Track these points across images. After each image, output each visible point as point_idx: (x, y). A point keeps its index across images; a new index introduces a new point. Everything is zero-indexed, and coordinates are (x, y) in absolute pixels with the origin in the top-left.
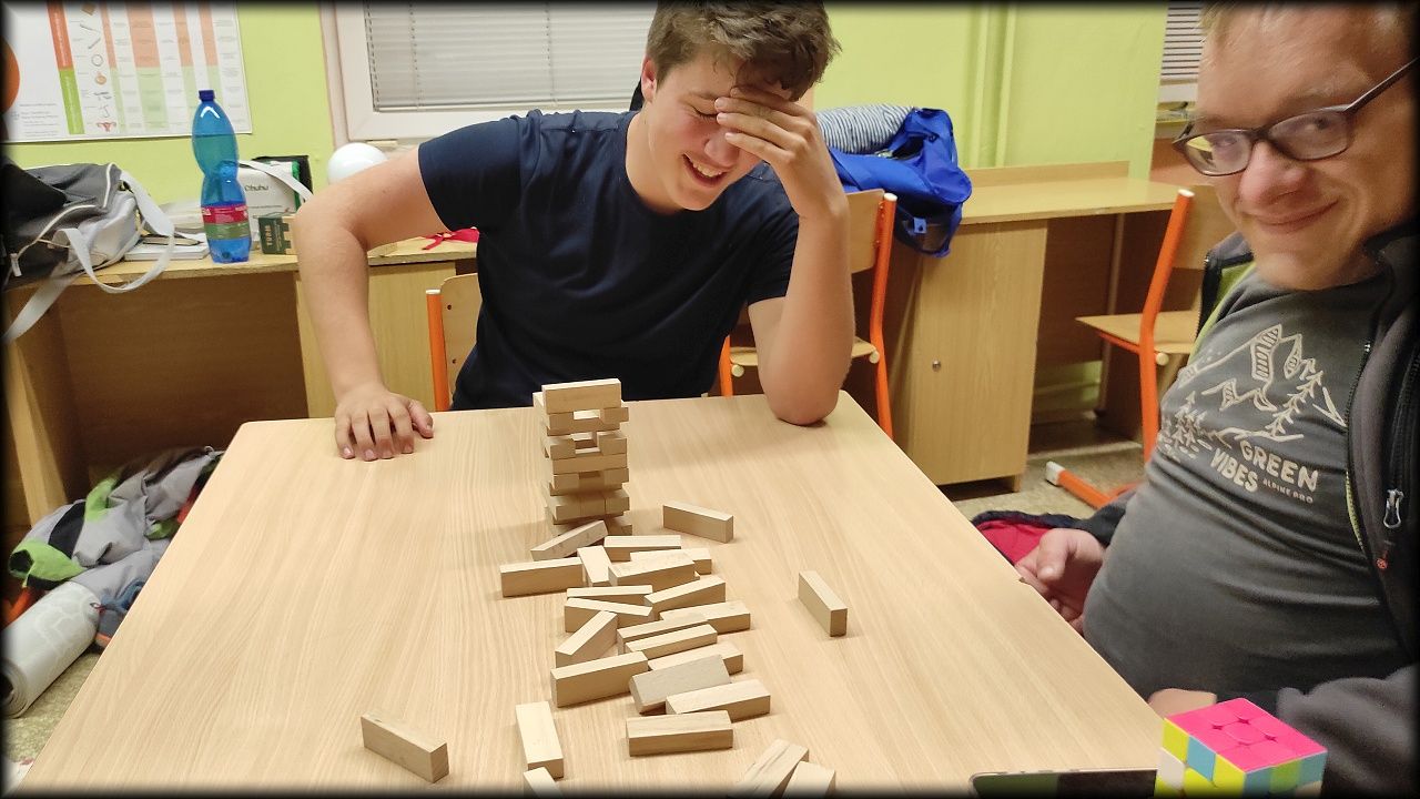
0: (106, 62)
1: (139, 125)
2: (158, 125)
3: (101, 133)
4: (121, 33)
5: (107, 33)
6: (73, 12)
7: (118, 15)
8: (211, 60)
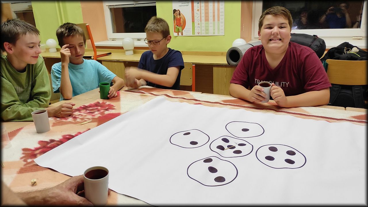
0: (200, 21)
1: (204, 33)
2: (207, 33)
3: (197, 35)
4: (203, 15)
5: (201, 15)
6: (195, 11)
7: (203, 11)
8: (219, 20)
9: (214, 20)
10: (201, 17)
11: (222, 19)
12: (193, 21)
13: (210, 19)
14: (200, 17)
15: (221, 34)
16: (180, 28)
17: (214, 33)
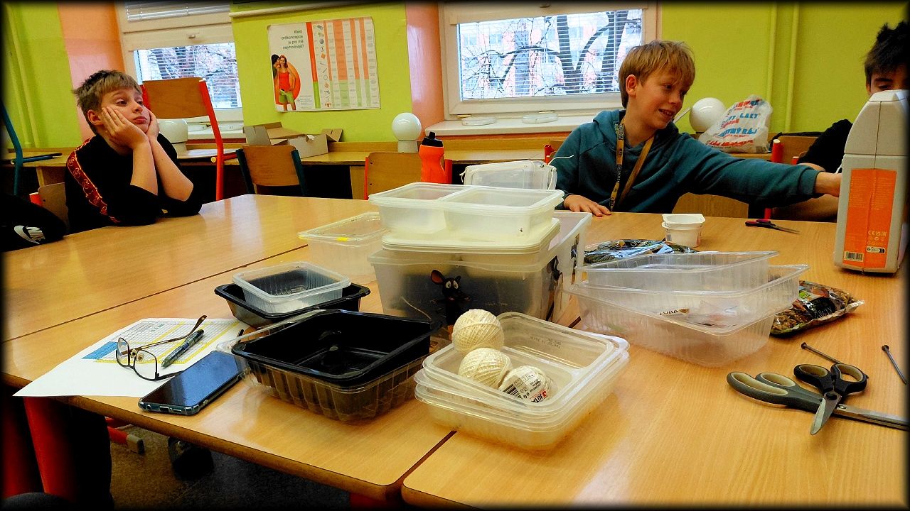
0: (329, 79)
1: (339, 105)
2: (346, 105)
3: (326, 108)
4: (334, 66)
5: (329, 66)
6: (318, 58)
7: (334, 59)
8: (366, 77)
9: (357, 77)
10: (330, 70)
11: (373, 74)
12: (315, 79)
13: (349, 75)
14: (328, 70)
15: (372, 105)
16: (289, 96)
17: (360, 104)
